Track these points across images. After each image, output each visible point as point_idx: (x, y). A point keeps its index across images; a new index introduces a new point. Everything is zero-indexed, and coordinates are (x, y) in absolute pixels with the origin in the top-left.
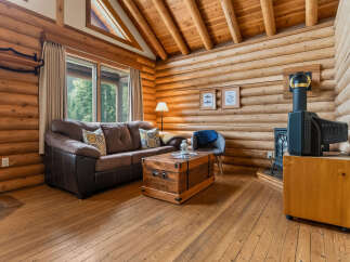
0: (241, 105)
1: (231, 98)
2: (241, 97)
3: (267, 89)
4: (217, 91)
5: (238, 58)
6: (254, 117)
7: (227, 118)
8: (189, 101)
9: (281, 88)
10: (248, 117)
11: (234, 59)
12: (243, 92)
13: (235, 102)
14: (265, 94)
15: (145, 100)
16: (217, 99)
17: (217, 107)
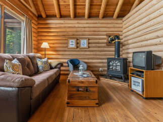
0: (89, 47)
1: (84, 43)
2: (89, 43)
3: (101, 41)
4: (77, 39)
5: (87, 25)
6: (94, 53)
7: (82, 53)
8: (61, 43)
9: (105, 41)
10: (92, 53)
11: (85, 25)
12: (90, 41)
13: (86, 46)
14: (98, 43)
15: (34, 40)
16: (77, 43)
17: (77, 47)
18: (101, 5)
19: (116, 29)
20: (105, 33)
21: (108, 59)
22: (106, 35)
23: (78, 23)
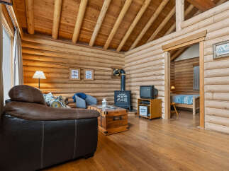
0: (94, 79)
1: (89, 75)
2: (94, 75)
3: (106, 73)
4: (81, 70)
5: (93, 54)
6: (100, 86)
7: (87, 86)
9: (110, 73)
10: (97, 86)
11: (90, 54)
12: (96, 72)
13: (91, 78)
14: (104, 75)
16: (81, 74)
17: (81, 79)
18: (108, 36)
19: (119, 63)
20: (110, 65)
21: (115, 92)
22: (112, 67)
23: (81, 50)
